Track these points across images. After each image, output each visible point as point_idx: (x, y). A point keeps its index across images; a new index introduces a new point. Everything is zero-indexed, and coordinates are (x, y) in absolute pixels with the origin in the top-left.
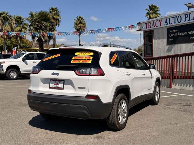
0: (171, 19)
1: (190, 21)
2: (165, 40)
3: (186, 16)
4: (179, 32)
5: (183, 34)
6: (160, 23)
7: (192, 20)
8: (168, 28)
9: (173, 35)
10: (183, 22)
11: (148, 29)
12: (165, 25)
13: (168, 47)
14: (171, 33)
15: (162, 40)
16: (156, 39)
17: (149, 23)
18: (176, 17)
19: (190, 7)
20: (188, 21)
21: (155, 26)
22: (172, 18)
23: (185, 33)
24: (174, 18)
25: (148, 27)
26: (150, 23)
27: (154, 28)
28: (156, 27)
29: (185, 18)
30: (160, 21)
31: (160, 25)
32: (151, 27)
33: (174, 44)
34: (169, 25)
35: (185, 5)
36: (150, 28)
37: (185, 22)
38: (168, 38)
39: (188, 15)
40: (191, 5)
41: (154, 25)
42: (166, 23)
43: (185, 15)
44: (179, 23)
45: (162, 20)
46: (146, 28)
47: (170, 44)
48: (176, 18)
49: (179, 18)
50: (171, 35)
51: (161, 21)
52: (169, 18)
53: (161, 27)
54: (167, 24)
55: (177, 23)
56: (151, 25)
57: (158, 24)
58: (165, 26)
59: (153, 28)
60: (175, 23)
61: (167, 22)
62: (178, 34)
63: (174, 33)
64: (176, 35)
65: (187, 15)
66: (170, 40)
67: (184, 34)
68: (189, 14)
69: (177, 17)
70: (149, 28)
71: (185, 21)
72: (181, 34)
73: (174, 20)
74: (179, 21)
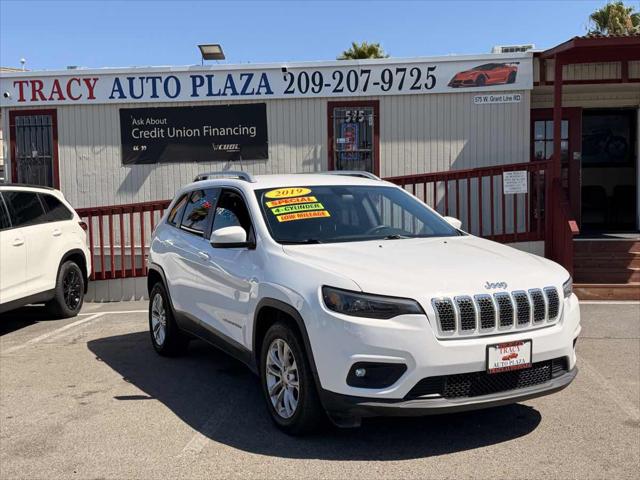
0: (137, 83)
1: (211, 98)
3: (198, 79)
4: (170, 125)
5: (185, 133)
6: (91, 89)
7: (218, 95)
8: (121, 110)
9: (146, 134)
10: (185, 97)
11: (28, 103)
12: (112, 97)
13: (128, 170)
14: (135, 126)
15: (97, 149)
17: (33, 83)
18: (160, 78)
19: (207, 56)
20: (203, 96)
21: (65, 95)
22: (142, 79)
23: (194, 132)
24: (150, 81)
25: (28, 95)
26: (40, 82)
27: (63, 102)
28: (68, 101)
29: (195, 86)
30: (87, 81)
31: (91, 97)
32: (43, 98)
34: (129, 99)
35: (199, 46)
36: (40, 102)
37: (196, 99)
38: (127, 141)
39: (206, 79)
40: (215, 51)
41: (60, 92)
42: (117, 94)
43: (194, 78)
44: (171, 100)
45: (95, 80)
46: (22, 100)
47: (139, 162)
48: (158, 80)
49: (172, 84)
50: (137, 135)
51: (92, 82)
52: (131, 80)
53: (92, 101)
54: (122, 96)
55: (163, 98)
56: (47, 92)
57: (80, 90)
58: (112, 101)
59: (56, 102)
60: (155, 95)
61: (120, 90)
62: (165, 133)
63: (150, 128)
64: (158, 133)
65: (202, 78)
66: (136, 149)
67: (189, 133)
68: (210, 77)
69: (163, 80)
70: (34, 99)
71: (195, 94)
72: (177, 132)
73: (148, 85)
74: (172, 91)
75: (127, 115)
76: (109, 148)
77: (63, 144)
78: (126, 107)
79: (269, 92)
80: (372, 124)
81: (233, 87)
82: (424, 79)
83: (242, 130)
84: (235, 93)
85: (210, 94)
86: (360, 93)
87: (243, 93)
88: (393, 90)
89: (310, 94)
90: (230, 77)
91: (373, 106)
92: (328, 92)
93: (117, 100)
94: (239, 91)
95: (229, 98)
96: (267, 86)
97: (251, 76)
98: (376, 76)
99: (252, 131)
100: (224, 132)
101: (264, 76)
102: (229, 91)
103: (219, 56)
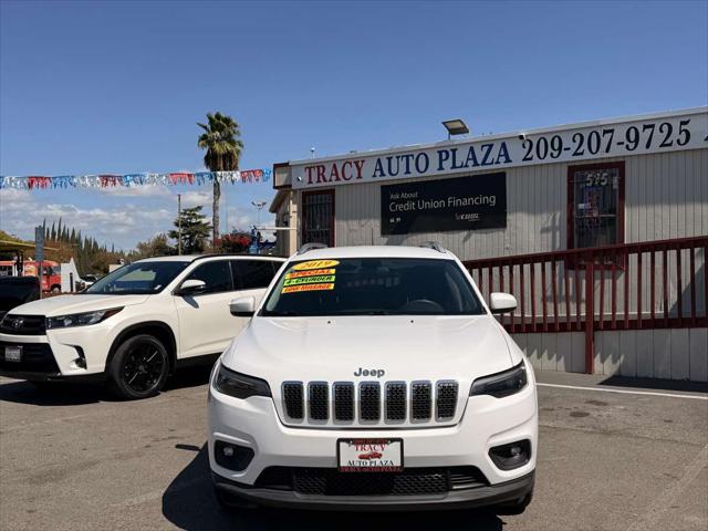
0: (394, 161)
1: (454, 171)
2: (376, 222)
3: (444, 154)
4: (420, 198)
5: (432, 205)
6: (359, 169)
7: (461, 167)
8: (382, 187)
9: (400, 207)
10: (433, 172)
11: (315, 185)
12: (374, 176)
13: (384, 240)
14: (392, 200)
15: (363, 222)
17: (318, 167)
18: (412, 155)
19: (453, 132)
20: (448, 170)
21: (340, 176)
22: (398, 157)
23: (440, 204)
24: (404, 159)
25: (314, 178)
26: (323, 167)
27: (339, 183)
28: (343, 182)
29: (441, 161)
30: (356, 163)
31: (359, 177)
32: (325, 181)
33: (406, 233)
34: (388, 177)
35: (444, 123)
36: (323, 184)
37: (441, 172)
38: (386, 215)
39: (451, 153)
40: (459, 125)
41: (337, 174)
42: (378, 173)
43: (440, 153)
44: (421, 175)
45: (363, 161)
46: (310, 182)
47: (393, 233)
48: (411, 158)
49: (422, 160)
50: (394, 207)
51: (360, 164)
52: (389, 159)
53: (359, 181)
54: (382, 175)
55: (414, 174)
56: (328, 175)
57: (351, 171)
58: (373, 179)
59: (334, 183)
60: (408, 172)
61: (381, 169)
62: (416, 206)
63: (403, 201)
64: (410, 206)
65: (447, 152)
66: (392, 221)
67: (436, 204)
68: (454, 151)
69: (415, 157)
70: (319, 181)
71: (441, 168)
72: (426, 204)
73: (403, 163)
74: (422, 168)
75: (387, 191)
76: (372, 221)
77: (339, 219)
78: (386, 184)
79: (508, 160)
80: (616, 187)
81: (474, 159)
82: (675, 135)
83: (483, 200)
84: (476, 164)
85: (454, 167)
86: (602, 154)
87: (484, 163)
88: (641, 149)
89: (549, 159)
90: (472, 149)
91: (618, 167)
92: (566, 157)
93: (378, 178)
94: (480, 162)
95: (471, 169)
96: (506, 155)
97: (491, 146)
98: (620, 135)
99: (492, 200)
100: (466, 202)
101: (504, 145)
102: (471, 163)
103: (463, 130)
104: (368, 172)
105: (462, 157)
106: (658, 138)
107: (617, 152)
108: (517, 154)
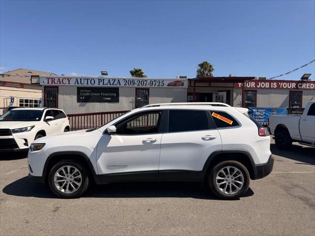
0: (82, 80)
2: (75, 97)
4: (92, 92)
5: (95, 94)
6: (69, 81)
7: (106, 85)
9: (84, 94)
10: (96, 85)
11: (50, 84)
13: (79, 104)
14: (81, 92)
15: (72, 96)
16: (63, 94)
17: (52, 79)
19: (103, 74)
20: (101, 85)
21: (61, 82)
22: (84, 79)
23: (99, 94)
25: (50, 82)
26: (54, 79)
28: (62, 84)
29: (99, 82)
30: (68, 79)
31: (69, 83)
33: (87, 102)
34: (80, 85)
35: (101, 72)
36: (54, 84)
38: (79, 96)
42: (76, 83)
43: (99, 80)
45: (71, 79)
46: (48, 83)
47: (82, 102)
49: (93, 81)
50: (82, 94)
52: (81, 79)
53: (69, 85)
54: (78, 84)
55: (90, 85)
56: (56, 81)
57: (65, 81)
59: (59, 84)
60: (88, 84)
61: (78, 82)
62: (90, 94)
63: (86, 93)
64: (88, 94)
65: (101, 80)
66: (81, 98)
67: (97, 94)
68: (103, 80)
69: (90, 80)
70: (52, 83)
71: (99, 84)
72: (93, 94)
73: (86, 81)
74: (93, 83)
75: (79, 89)
77: (60, 94)
78: (79, 87)
79: (120, 85)
80: (147, 94)
81: (110, 83)
82: (161, 84)
83: (112, 94)
84: (110, 84)
85: (103, 84)
86: (144, 86)
87: (113, 84)
88: (153, 86)
89: (131, 86)
90: (109, 80)
91: (148, 89)
92: (136, 86)
93: (76, 85)
94: (112, 84)
95: (109, 85)
96: (119, 83)
97: (115, 80)
98: (148, 82)
99: (115, 95)
100: (107, 95)
101: (119, 80)
102: (109, 84)
103: (107, 74)
104: (72, 82)
105: (106, 82)
106: (157, 84)
107: (148, 86)
108: (123, 83)
